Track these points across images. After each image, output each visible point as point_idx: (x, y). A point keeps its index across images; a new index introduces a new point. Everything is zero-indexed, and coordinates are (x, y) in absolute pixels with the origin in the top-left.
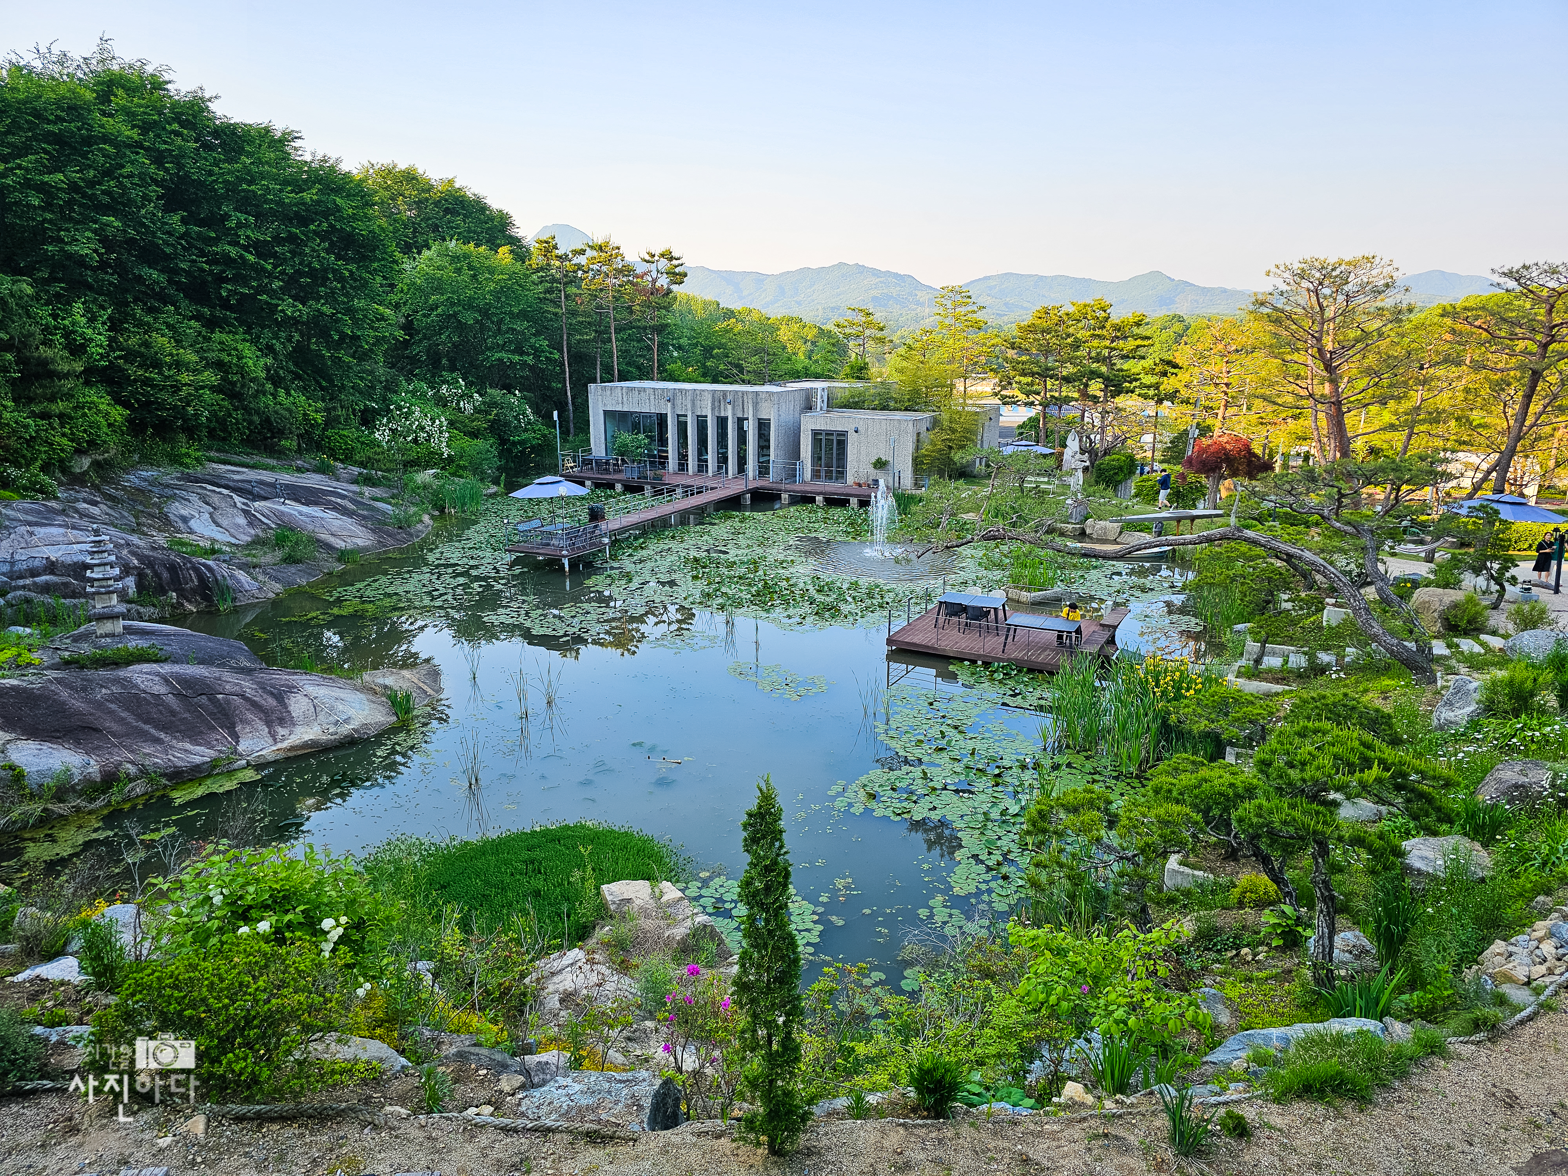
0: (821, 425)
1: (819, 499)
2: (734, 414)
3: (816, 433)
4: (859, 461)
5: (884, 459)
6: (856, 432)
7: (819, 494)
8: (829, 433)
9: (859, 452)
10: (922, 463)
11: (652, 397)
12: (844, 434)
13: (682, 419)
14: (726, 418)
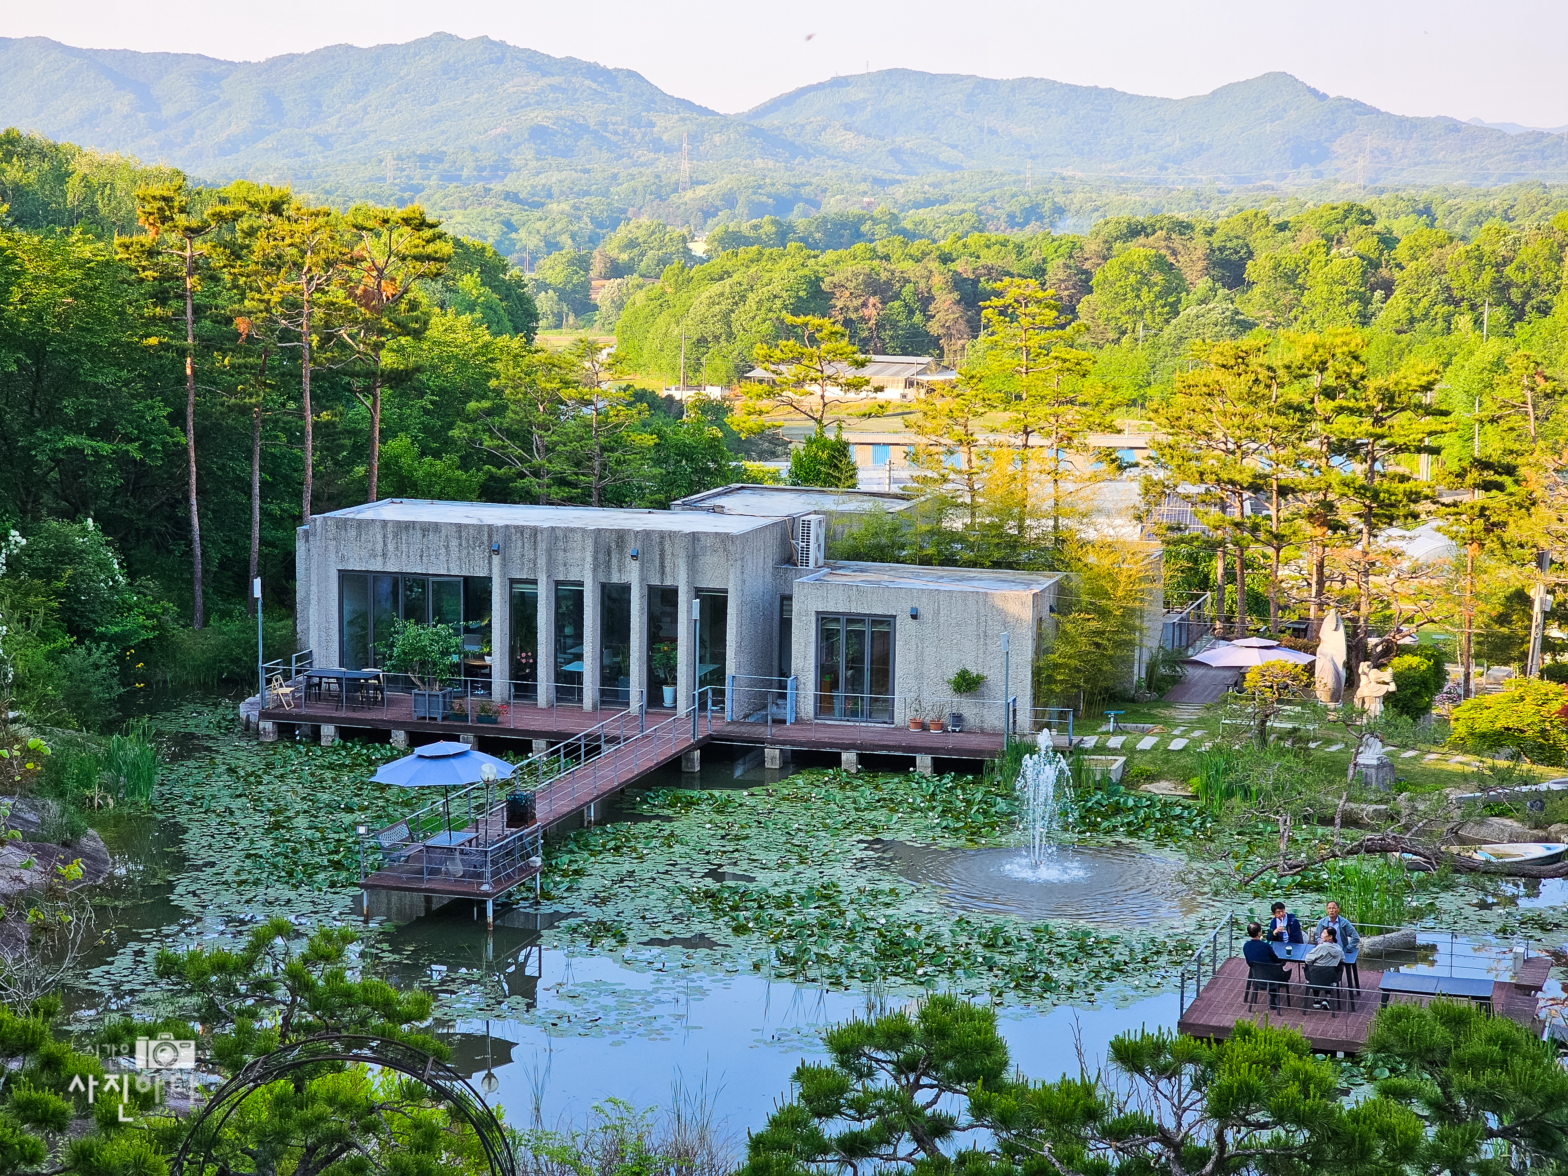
0: (837, 604)
1: (849, 758)
2: (642, 579)
3: (823, 618)
4: (920, 676)
5: (974, 671)
6: (914, 617)
7: (848, 747)
8: (853, 619)
9: (920, 658)
10: (1051, 680)
11: (454, 543)
12: (889, 620)
13: (527, 589)
14: (626, 589)
